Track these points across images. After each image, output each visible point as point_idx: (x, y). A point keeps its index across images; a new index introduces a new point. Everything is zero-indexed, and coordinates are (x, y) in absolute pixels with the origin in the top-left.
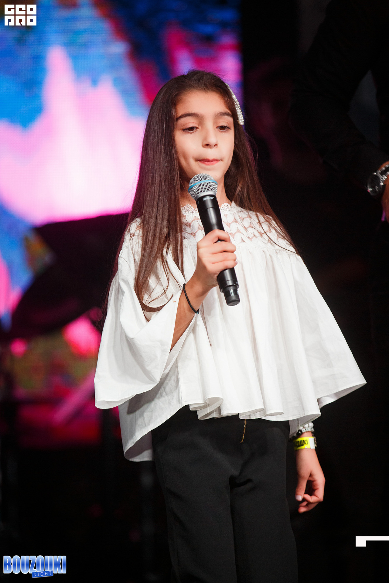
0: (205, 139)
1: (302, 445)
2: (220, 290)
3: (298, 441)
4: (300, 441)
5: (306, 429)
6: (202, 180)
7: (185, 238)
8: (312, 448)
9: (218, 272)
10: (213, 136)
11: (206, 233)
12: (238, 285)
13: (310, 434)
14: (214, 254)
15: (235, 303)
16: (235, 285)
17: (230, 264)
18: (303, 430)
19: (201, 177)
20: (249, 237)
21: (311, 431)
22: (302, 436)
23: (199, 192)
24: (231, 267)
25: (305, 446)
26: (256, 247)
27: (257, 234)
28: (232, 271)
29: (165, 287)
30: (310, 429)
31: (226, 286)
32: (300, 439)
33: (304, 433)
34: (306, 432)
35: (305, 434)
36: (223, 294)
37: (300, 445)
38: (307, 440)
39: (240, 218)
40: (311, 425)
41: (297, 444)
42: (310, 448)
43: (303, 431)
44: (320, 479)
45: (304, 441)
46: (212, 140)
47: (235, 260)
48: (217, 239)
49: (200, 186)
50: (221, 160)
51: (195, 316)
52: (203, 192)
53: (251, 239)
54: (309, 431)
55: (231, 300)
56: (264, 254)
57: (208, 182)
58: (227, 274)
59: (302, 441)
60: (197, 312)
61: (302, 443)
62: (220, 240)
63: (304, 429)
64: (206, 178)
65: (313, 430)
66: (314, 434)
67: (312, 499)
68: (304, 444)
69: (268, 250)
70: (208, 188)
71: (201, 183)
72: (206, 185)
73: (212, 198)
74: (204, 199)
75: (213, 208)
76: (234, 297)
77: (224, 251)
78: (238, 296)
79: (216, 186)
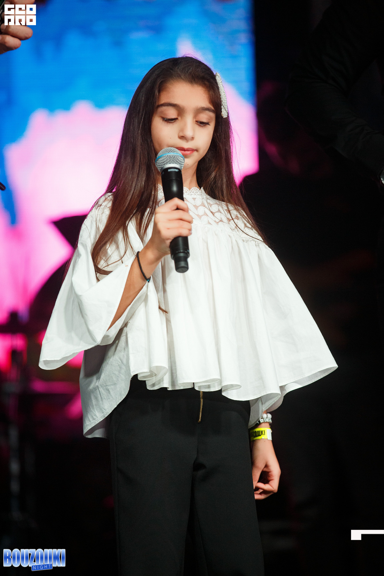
0: (182, 131)
1: (260, 435)
2: (171, 256)
3: (256, 432)
4: (258, 431)
5: (264, 419)
6: (170, 152)
8: (268, 439)
9: (172, 238)
11: (166, 201)
12: (188, 253)
13: (268, 425)
14: (170, 220)
15: (183, 269)
16: (187, 254)
17: (184, 232)
18: (262, 421)
19: (170, 150)
20: (215, 221)
21: (269, 422)
22: (259, 426)
23: (165, 164)
24: (186, 235)
25: (262, 437)
26: (221, 230)
27: (225, 220)
28: (185, 239)
29: (122, 254)
30: (268, 420)
31: (177, 252)
32: (257, 430)
33: (262, 423)
34: (264, 422)
35: (263, 425)
37: (257, 435)
38: (264, 431)
39: (208, 203)
40: (270, 416)
41: (254, 435)
42: (267, 439)
44: (276, 470)
45: (262, 432)
46: (189, 133)
48: (175, 208)
49: (167, 157)
50: (196, 150)
51: (146, 284)
52: (169, 163)
53: (217, 223)
54: (266, 422)
55: (180, 266)
56: (230, 238)
57: (175, 154)
58: (180, 241)
59: (259, 431)
60: (148, 280)
61: (259, 434)
62: (179, 208)
63: (262, 419)
64: (174, 151)
65: (271, 421)
66: (272, 426)
67: (266, 487)
68: (261, 435)
69: (234, 236)
70: (174, 161)
71: (168, 154)
72: (173, 157)
73: (177, 170)
74: (169, 170)
75: (176, 180)
76: (182, 264)
77: (181, 219)
78: (187, 263)
79: (183, 161)
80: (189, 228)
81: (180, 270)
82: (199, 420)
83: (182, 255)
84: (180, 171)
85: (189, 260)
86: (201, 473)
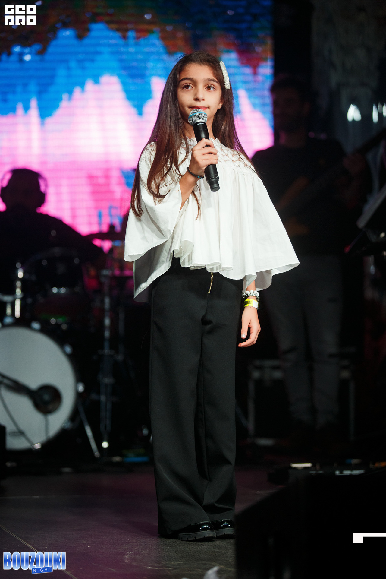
0: (196, 95)
2: (207, 181)
5: (251, 294)
7: (181, 154)
8: (255, 307)
9: (206, 167)
10: (202, 92)
11: (198, 143)
12: (219, 178)
14: (203, 154)
16: (217, 179)
17: (214, 162)
20: (224, 160)
21: (256, 297)
22: (248, 298)
24: (214, 164)
25: (249, 305)
28: (214, 166)
30: (255, 295)
31: (210, 177)
32: (247, 300)
34: (251, 296)
36: (209, 184)
38: (251, 301)
40: (256, 293)
42: (252, 307)
43: (249, 295)
46: (200, 96)
47: (217, 160)
48: (205, 145)
50: (209, 108)
52: (197, 120)
53: (226, 161)
54: (254, 297)
55: (214, 187)
58: (211, 167)
61: (247, 303)
62: (207, 146)
68: (249, 303)
70: (200, 118)
73: (203, 124)
74: (197, 125)
75: (204, 130)
76: (215, 186)
77: (210, 153)
78: (218, 185)
79: (206, 117)
80: (216, 159)
81: (214, 190)
82: (209, 292)
83: (214, 180)
84: (205, 123)
85: (219, 182)
86: (208, 327)
